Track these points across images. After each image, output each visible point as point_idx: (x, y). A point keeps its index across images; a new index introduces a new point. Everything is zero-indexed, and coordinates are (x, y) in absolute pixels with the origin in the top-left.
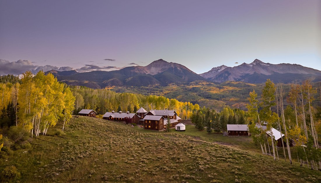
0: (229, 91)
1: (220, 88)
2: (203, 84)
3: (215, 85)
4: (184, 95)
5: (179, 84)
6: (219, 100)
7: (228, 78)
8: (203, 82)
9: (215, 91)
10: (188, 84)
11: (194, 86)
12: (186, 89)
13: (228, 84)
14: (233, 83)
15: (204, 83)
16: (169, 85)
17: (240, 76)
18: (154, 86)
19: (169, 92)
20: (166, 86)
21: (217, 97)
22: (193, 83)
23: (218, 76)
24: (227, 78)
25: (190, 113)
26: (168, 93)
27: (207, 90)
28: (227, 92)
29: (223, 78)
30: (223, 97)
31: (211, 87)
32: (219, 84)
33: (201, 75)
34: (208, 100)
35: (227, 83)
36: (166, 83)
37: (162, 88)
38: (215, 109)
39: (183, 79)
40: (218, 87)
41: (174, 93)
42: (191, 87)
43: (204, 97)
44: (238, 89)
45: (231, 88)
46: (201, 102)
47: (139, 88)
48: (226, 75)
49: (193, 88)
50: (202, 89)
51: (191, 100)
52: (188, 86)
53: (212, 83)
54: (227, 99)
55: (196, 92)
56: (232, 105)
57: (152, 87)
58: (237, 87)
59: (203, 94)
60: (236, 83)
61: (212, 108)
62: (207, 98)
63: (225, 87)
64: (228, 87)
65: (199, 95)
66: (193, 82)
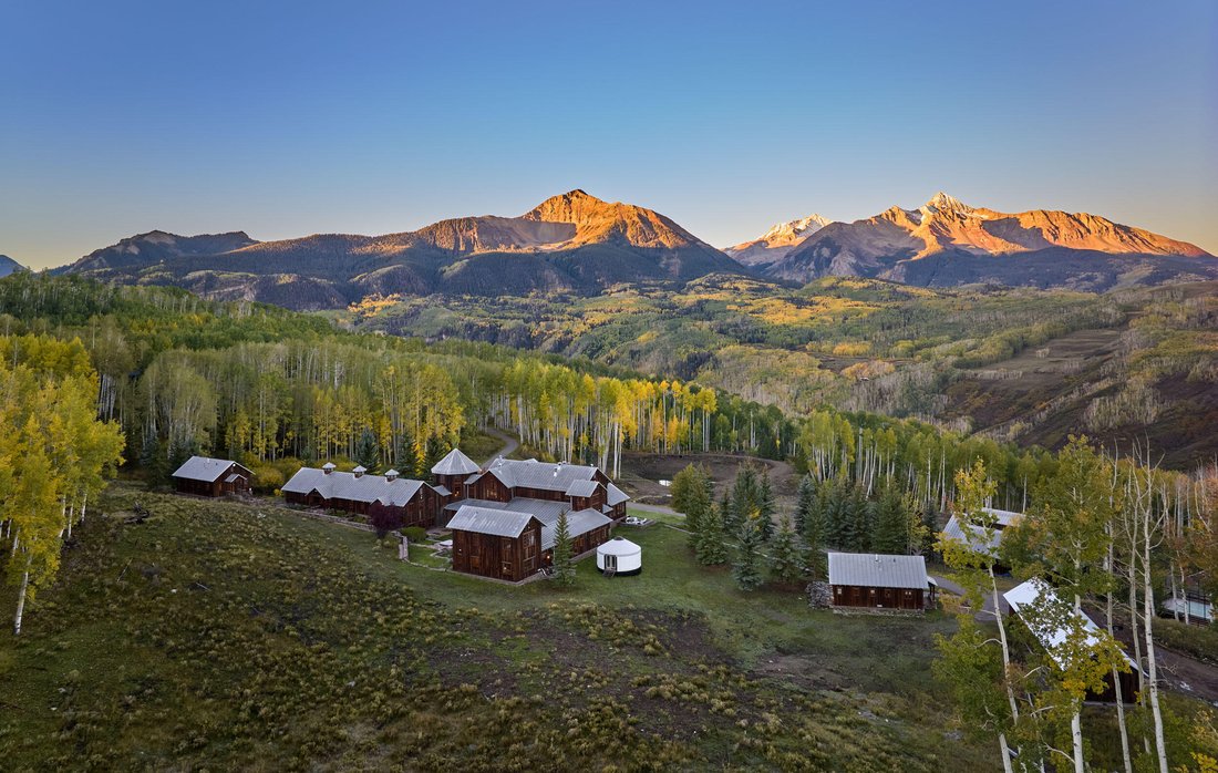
0: (834, 315)
1: (800, 303)
2: (736, 289)
3: (782, 290)
4: (664, 331)
5: (645, 286)
6: (795, 350)
7: (832, 265)
8: (737, 278)
9: (781, 315)
10: (680, 288)
11: (704, 296)
12: (673, 307)
13: (832, 288)
14: (850, 284)
15: (742, 285)
16: (609, 291)
17: (879, 259)
18: (550, 295)
19: (609, 317)
20: (597, 294)
21: (789, 339)
22: (700, 284)
23: (792, 259)
24: (828, 266)
26: (603, 324)
27: (753, 312)
28: (824, 317)
29: (812, 266)
30: (811, 337)
31: (767, 301)
32: (798, 286)
33: (729, 253)
34: (755, 351)
35: (826, 283)
36: (596, 282)
37: (581, 305)
38: (779, 382)
39: (663, 266)
40: (792, 300)
41: (627, 323)
42: (691, 298)
43: (740, 338)
44: (866, 309)
45: (840, 305)
46: (728, 357)
47: (493, 303)
48: (826, 252)
49: (700, 303)
50: (734, 307)
51: (692, 350)
52: (681, 297)
53: (771, 286)
54: (826, 346)
55: (710, 320)
56: (844, 368)
57: (543, 297)
58: (866, 300)
59: (736, 325)
60: (861, 284)
61: (769, 379)
62: (751, 341)
63: (817, 299)
64: (829, 300)
65: (721, 332)
66: (698, 281)
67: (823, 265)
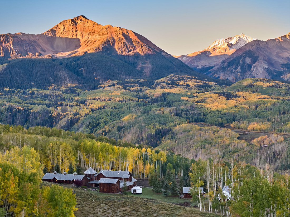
0: (250, 104)
1: (228, 96)
2: (188, 85)
3: (218, 87)
4: (139, 114)
5: (127, 82)
6: (224, 127)
7: (252, 69)
8: (188, 78)
9: (216, 104)
10: (150, 85)
11: (167, 90)
12: (145, 97)
13: (250, 86)
14: (260, 83)
15: (192, 83)
16: (103, 85)
17: (283, 65)
18: (63, 88)
19: (103, 104)
20: (95, 88)
21: (220, 120)
22: (164, 82)
23: (226, 64)
24: (249, 70)
25: (150, 168)
26: (100, 108)
27: (198, 102)
28: (244, 106)
29: (239, 69)
30: (234, 119)
31: (207, 94)
32: (228, 83)
33: (184, 60)
34: (198, 128)
35: (246, 82)
36: (94, 80)
37: (85, 95)
38: (213, 148)
39: (139, 69)
40: (223, 94)
41: (115, 108)
42: (158, 92)
43: (189, 119)
44: (270, 101)
45: (253, 98)
46: (181, 131)
47: (24, 93)
48: (248, 60)
49: (164, 95)
50: (186, 98)
51: (158, 127)
52: (152, 91)
53: (211, 83)
54: (243, 125)
55: (170, 106)
56: (253, 138)
57: (58, 89)
58: (270, 94)
59: (187, 110)
60: (268, 84)
61: (207, 146)
62: (196, 121)
63: (240, 93)
64: (247, 94)
65: (177, 115)
66: (162, 79)
67: (246, 69)
